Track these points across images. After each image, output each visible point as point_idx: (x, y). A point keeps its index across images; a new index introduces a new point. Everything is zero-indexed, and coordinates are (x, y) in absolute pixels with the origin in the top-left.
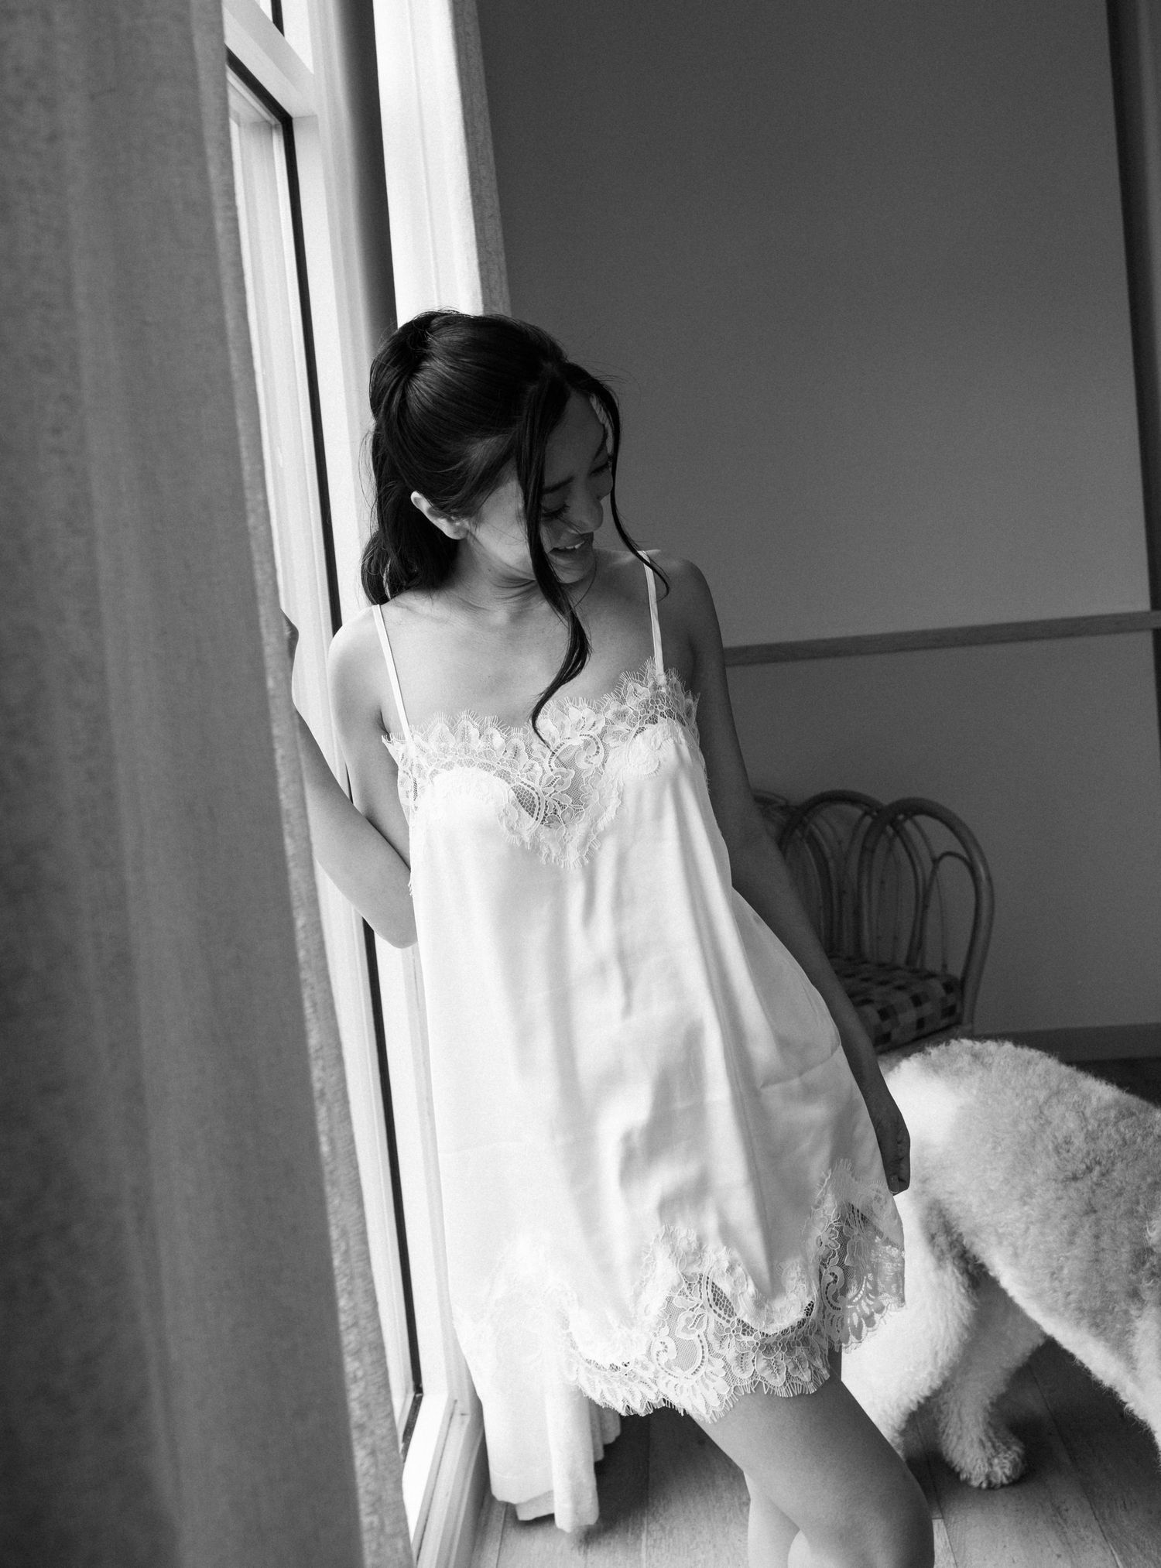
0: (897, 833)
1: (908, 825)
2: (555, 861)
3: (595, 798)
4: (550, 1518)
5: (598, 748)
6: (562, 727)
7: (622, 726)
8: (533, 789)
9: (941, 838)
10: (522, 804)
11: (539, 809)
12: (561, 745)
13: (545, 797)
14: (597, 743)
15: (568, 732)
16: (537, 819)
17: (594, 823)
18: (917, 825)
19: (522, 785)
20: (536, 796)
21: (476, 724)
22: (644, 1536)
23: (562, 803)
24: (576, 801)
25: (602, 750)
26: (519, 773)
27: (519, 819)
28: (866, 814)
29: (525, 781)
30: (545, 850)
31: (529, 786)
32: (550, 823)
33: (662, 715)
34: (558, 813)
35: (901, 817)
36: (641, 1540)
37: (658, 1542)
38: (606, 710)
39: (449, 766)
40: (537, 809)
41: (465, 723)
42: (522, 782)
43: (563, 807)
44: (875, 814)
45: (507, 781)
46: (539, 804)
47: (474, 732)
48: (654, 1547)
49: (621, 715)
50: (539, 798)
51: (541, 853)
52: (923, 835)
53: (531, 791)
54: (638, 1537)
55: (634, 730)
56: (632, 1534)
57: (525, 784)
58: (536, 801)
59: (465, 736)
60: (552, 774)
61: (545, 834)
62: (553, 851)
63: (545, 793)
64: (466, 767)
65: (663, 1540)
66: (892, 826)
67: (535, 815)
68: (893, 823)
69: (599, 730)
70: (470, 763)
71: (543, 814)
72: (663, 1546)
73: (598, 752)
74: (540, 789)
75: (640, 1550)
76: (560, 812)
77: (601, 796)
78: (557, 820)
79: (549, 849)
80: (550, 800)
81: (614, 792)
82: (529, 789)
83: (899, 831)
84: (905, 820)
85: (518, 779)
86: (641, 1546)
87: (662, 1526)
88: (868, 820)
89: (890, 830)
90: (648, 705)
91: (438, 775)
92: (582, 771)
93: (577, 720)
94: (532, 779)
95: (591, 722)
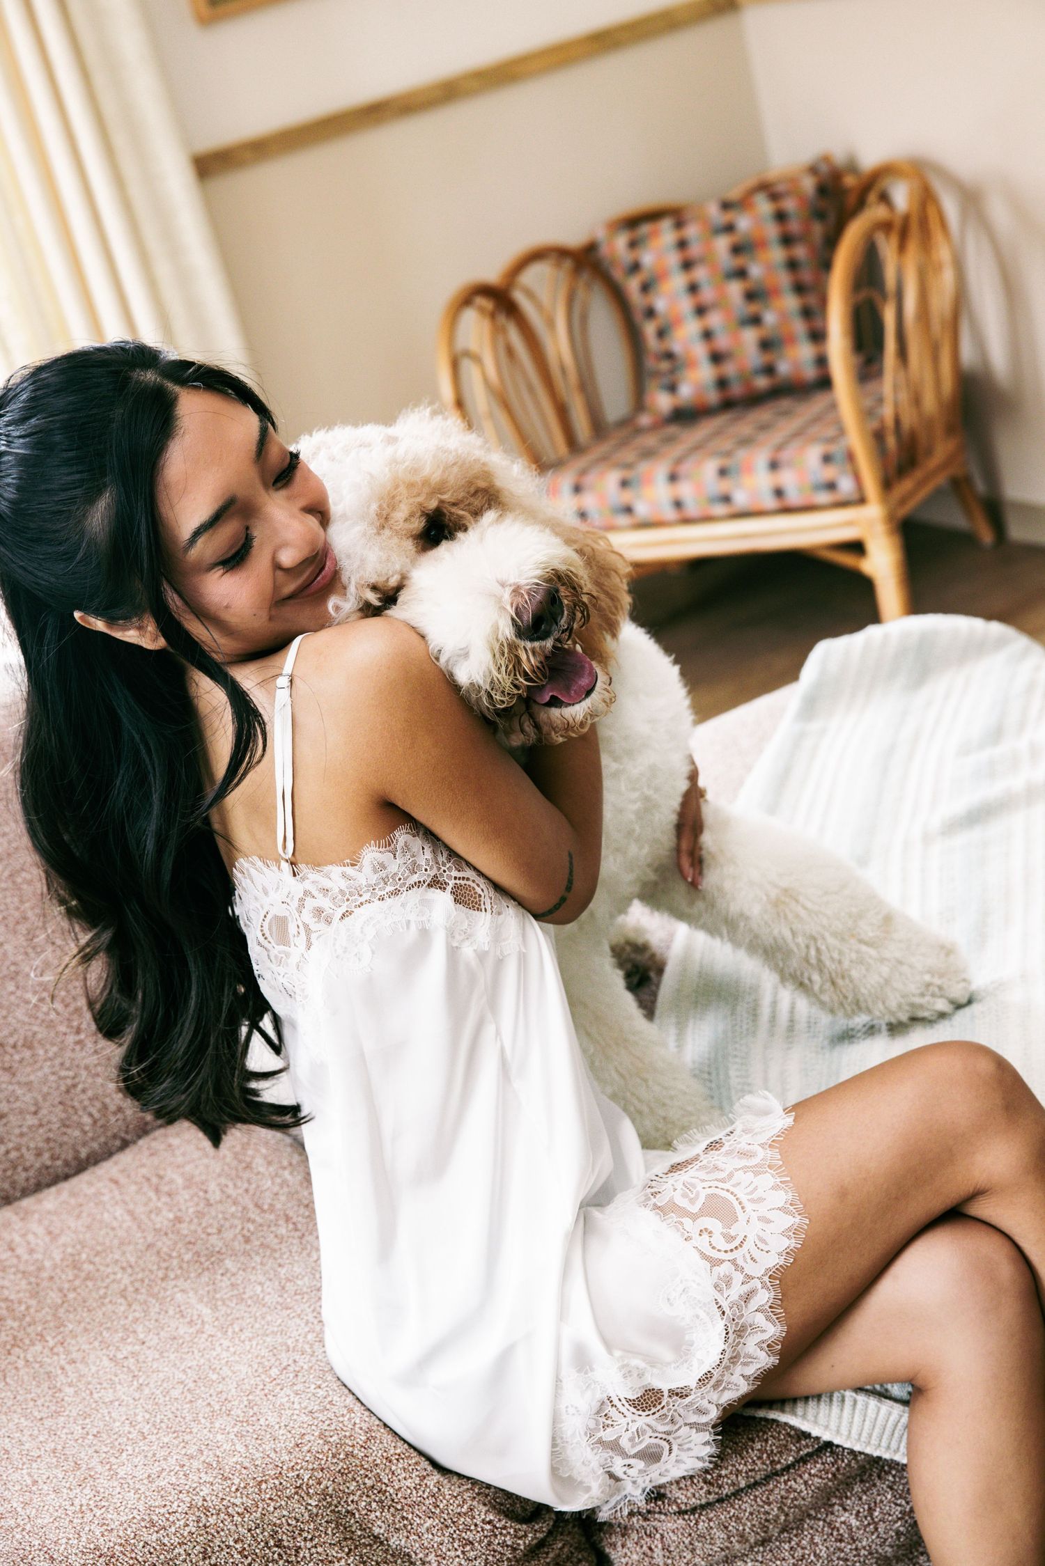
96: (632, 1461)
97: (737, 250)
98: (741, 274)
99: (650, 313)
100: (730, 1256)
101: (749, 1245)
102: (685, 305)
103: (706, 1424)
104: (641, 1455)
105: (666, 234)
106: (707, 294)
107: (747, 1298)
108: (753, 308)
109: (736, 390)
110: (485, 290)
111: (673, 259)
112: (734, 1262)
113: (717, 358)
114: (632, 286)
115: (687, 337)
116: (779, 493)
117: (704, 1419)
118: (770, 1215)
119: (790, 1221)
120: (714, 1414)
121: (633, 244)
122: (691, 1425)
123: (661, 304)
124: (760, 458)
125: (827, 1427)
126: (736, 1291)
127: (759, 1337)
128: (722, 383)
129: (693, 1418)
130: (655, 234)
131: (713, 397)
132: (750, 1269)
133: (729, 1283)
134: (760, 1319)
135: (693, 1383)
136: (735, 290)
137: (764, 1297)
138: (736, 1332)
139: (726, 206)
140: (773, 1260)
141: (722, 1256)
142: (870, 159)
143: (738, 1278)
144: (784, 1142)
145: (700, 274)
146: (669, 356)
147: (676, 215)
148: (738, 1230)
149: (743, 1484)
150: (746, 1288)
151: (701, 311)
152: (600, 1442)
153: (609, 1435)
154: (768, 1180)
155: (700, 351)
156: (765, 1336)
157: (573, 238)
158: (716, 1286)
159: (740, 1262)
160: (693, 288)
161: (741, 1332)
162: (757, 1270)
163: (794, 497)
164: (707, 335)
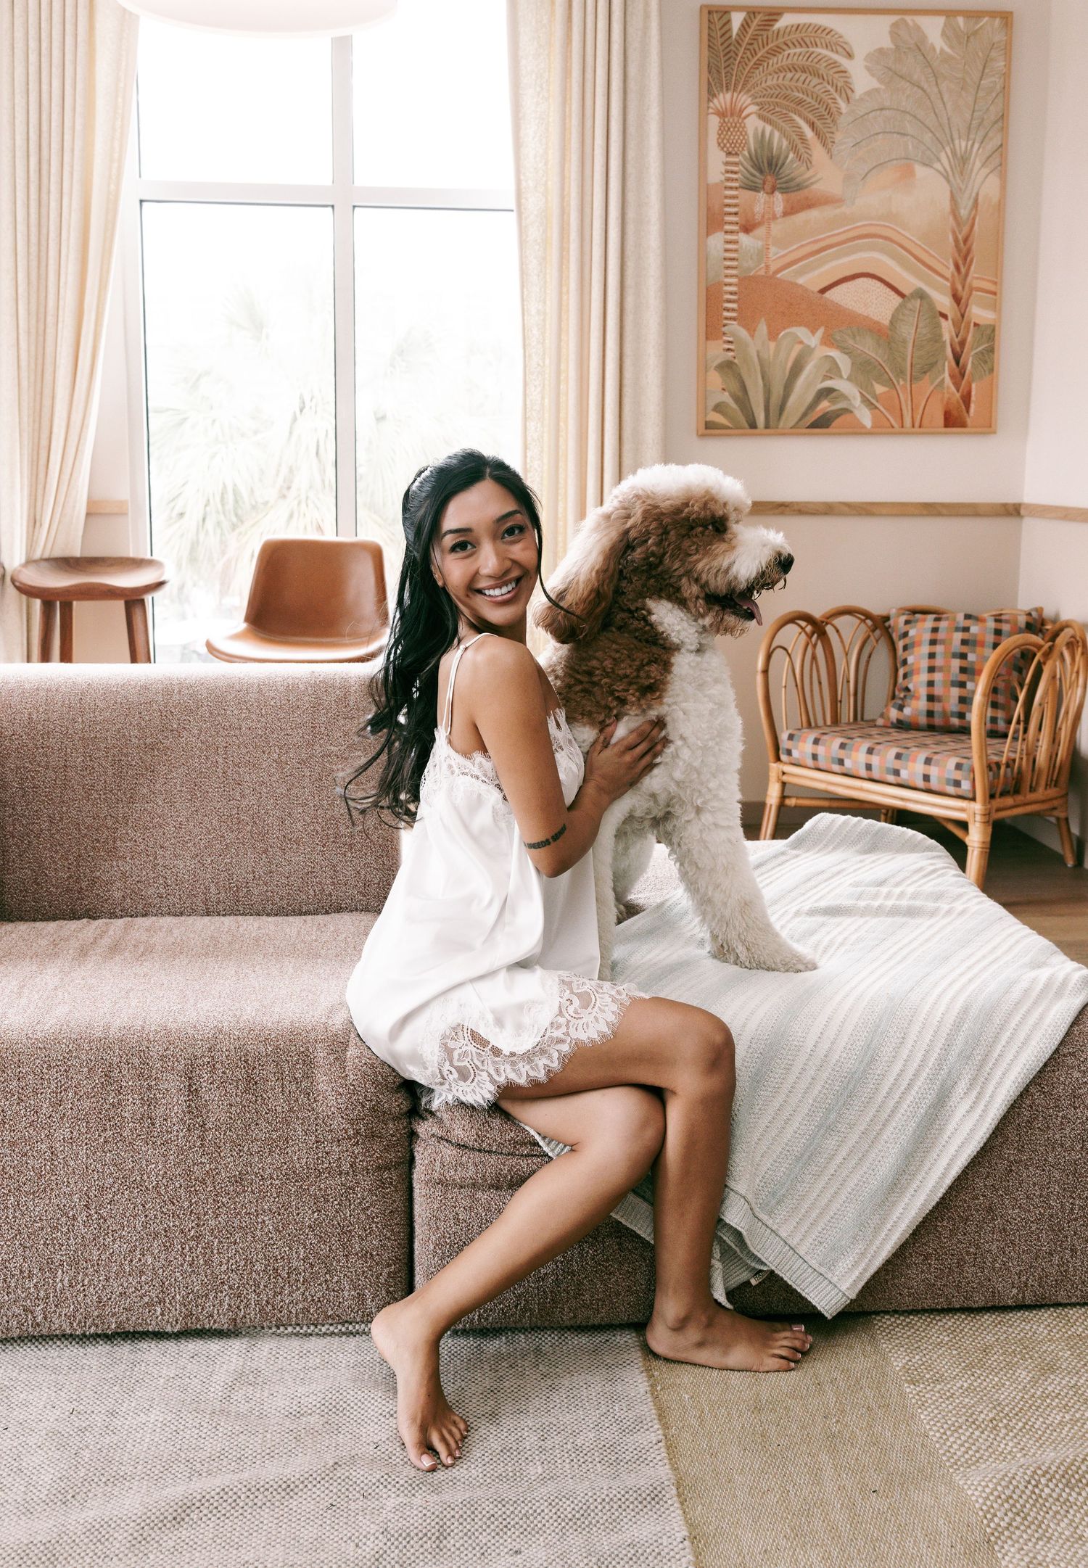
96: (453, 1070)
97: (964, 642)
98: (963, 656)
99: (905, 662)
100: (569, 1018)
101: (581, 1022)
102: (925, 663)
103: (496, 1081)
104: (459, 1069)
105: (929, 622)
106: (939, 662)
107: (560, 1041)
108: (963, 677)
109: (938, 721)
110: (808, 618)
111: (927, 636)
112: (568, 1022)
113: (931, 698)
114: (900, 645)
115: (919, 683)
116: (926, 778)
117: (496, 1077)
118: (600, 1020)
119: (605, 1029)
120: (502, 1080)
121: (907, 622)
122: (490, 1075)
123: (910, 660)
124: (923, 755)
125: (553, 1150)
126: (558, 1034)
127: (548, 1062)
128: (930, 714)
129: (492, 1072)
130: (924, 620)
131: (923, 720)
132: (572, 1031)
133: (558, 1027)
134: (556, 1055)
135: (506, 1051)
136: (956, 663)
137: (565, 1048)
138: (540, 1050)
139: (968, 617)
140: (584, 1035)
141: (567, 1015)
142: (1064, 617)
143: (564, 1029)
144: (635, 1001)
145: (939, 649)
146: (907, 689)
147: (938, 614)
148: (584, 1013)
149: (494, 1149)
150: (563, 1037)
151: (931, 669)
152: (445, 1045)
153: (451, 1044)
154: (615, 1008)
155: (923, 691)
156: (551, 1065)
157: (877, 610)
158: (552, 1023)
159: (571, 1025)
160: (932, 656)
161: (543, 1052)
162: (574, 1034)
163: (934, 784)
164: (931, 684)
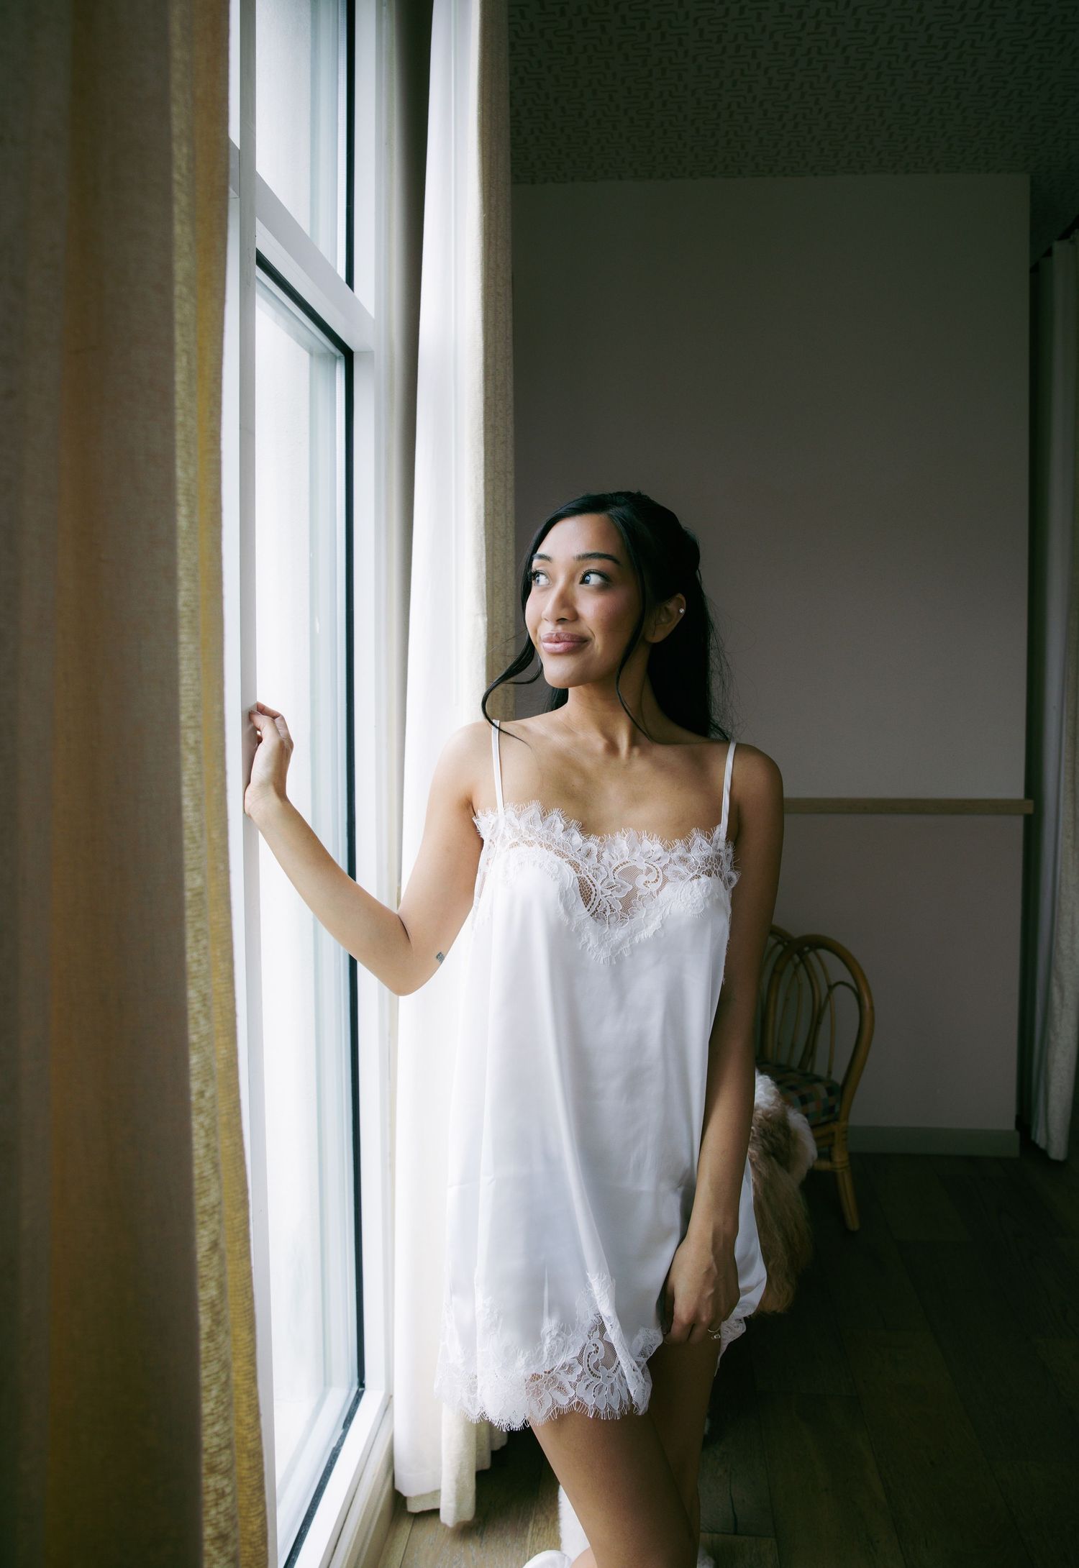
0: (802, 961)
1: (812, 956)
2: (589, 950)
3: (641, 914)
4: (436, 1512)
5: (658, 877)
6: (633, 850)
7: (682, 869)
8: (594, 885)
9: (838, 971)
10: (581, 893)
11: (593, 904)
12: (627, 862)
13: (601, 896)
14: (658, 872)
15: (637, 855)
16: (589, 910)
17: (632, 935)
18: (819, 958)
19: (587, 878)
20: (594, 893)
21: (563, 821)
22: (531, 1525)
23: (613, 906)
24: (625, 909)
25: (660, 880)
26: (587, 867)
27: (575, 903)
28: (779, 943)
29: (591, 877)
30: (584, 939)
31: (592, 882)
32: (597, 917)
33: (715, 872)
34: (607, 913)
35: (806, 949)
36: (528, 1527)
37: (542, 1531)
38: (673, 851)
39: (530, 844)
40: (591, 903)
41: (555, 817)
42: (588, 876)
43: (613, 910)
44: (786, 944)
45: (575, 870)
46: (595, 899)
47: (560, 826)
48: (538, 1535)
49: (683, 860)
50: (596, 895)
51: (580, 940)
52: (822, 965)
53: (592, 886)
54: (526, 1525)
55: (691, 875)
56: (522, 1521)
57: (589, 879)
58: (592, 898)
59: (551, 827)
60: (613, 881)
61: (590, 924)
62: (591, 941)
63: (602, 893)
64: (545, 849)
65: (546, 1530)
66: (798, 954)
67: (588, 907)
68: (802, 955)
69: (663, 865)
70: (549, 847)
71: (594, 909)
72: (545, 1534)
73: (657, 880)
74: (599, 887)
75: (526, 1537)
76: (608, 913)
77: (646, 915)
78: (604, 919)
79: (589, 939)
80: (604, 900)
81: (658, 917)
82: (591, 884)
83: (804, 959)
84: (809, 951)
85: (585, 872)
86: (527, 1534)
87: (546, 1517)
88: (780, 948)
89: (796, 958)
90: (708, 860)
91: (517, 847)
92: (638, 889)
93: (647, 850)
94: (595, 876)
95: (659, 855)
